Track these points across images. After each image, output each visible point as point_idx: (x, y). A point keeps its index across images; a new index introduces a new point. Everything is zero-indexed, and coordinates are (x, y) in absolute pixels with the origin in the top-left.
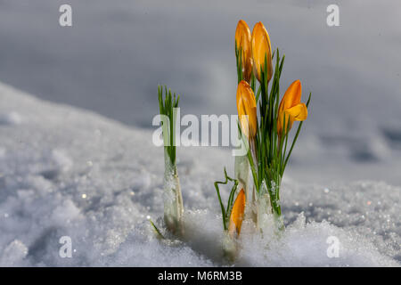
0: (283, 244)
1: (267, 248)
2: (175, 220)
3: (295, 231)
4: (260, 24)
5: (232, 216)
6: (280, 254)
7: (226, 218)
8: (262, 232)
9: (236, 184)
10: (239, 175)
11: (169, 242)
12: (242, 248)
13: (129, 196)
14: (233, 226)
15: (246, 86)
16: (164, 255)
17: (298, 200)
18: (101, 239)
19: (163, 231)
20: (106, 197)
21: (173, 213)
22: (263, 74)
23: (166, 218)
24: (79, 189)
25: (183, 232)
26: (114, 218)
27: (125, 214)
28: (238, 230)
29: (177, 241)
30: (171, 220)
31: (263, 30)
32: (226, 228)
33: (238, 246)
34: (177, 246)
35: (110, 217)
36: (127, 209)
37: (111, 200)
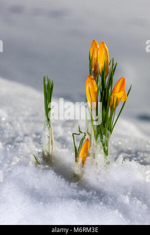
0: (108, 172)
1: (99, 174)
2: (48, 154)
3: (116, 165)
4: (103, 42)
5: (80, 154)
6: (106, 178)
7: (77, 155)
8: (97, 164)
9: (85, 136)
10: (87, 130)
11: (42, 167)
12: (85, 173)
13: (32, 137)
14: (80, 159)
15: (92, 79)
16: (38, 174)
17: (130, 146)
18: (9, 162)
19: (40, 160)
20: (19, 138)
21: (47, 149)
22: (103, 72)
23: (43, 152)
24: (5, 131)
25: (53, 161)
26: (20, 150)
27: (26, 148)
28: (83, 162)
29: (47, 166)
30: (46, 154)
31: (104, 47)
32: (76, 161)
33: (83, 172)
34: (46, 169)
35: (17, 149)
36: (28, 145)
37: (21, 139)
